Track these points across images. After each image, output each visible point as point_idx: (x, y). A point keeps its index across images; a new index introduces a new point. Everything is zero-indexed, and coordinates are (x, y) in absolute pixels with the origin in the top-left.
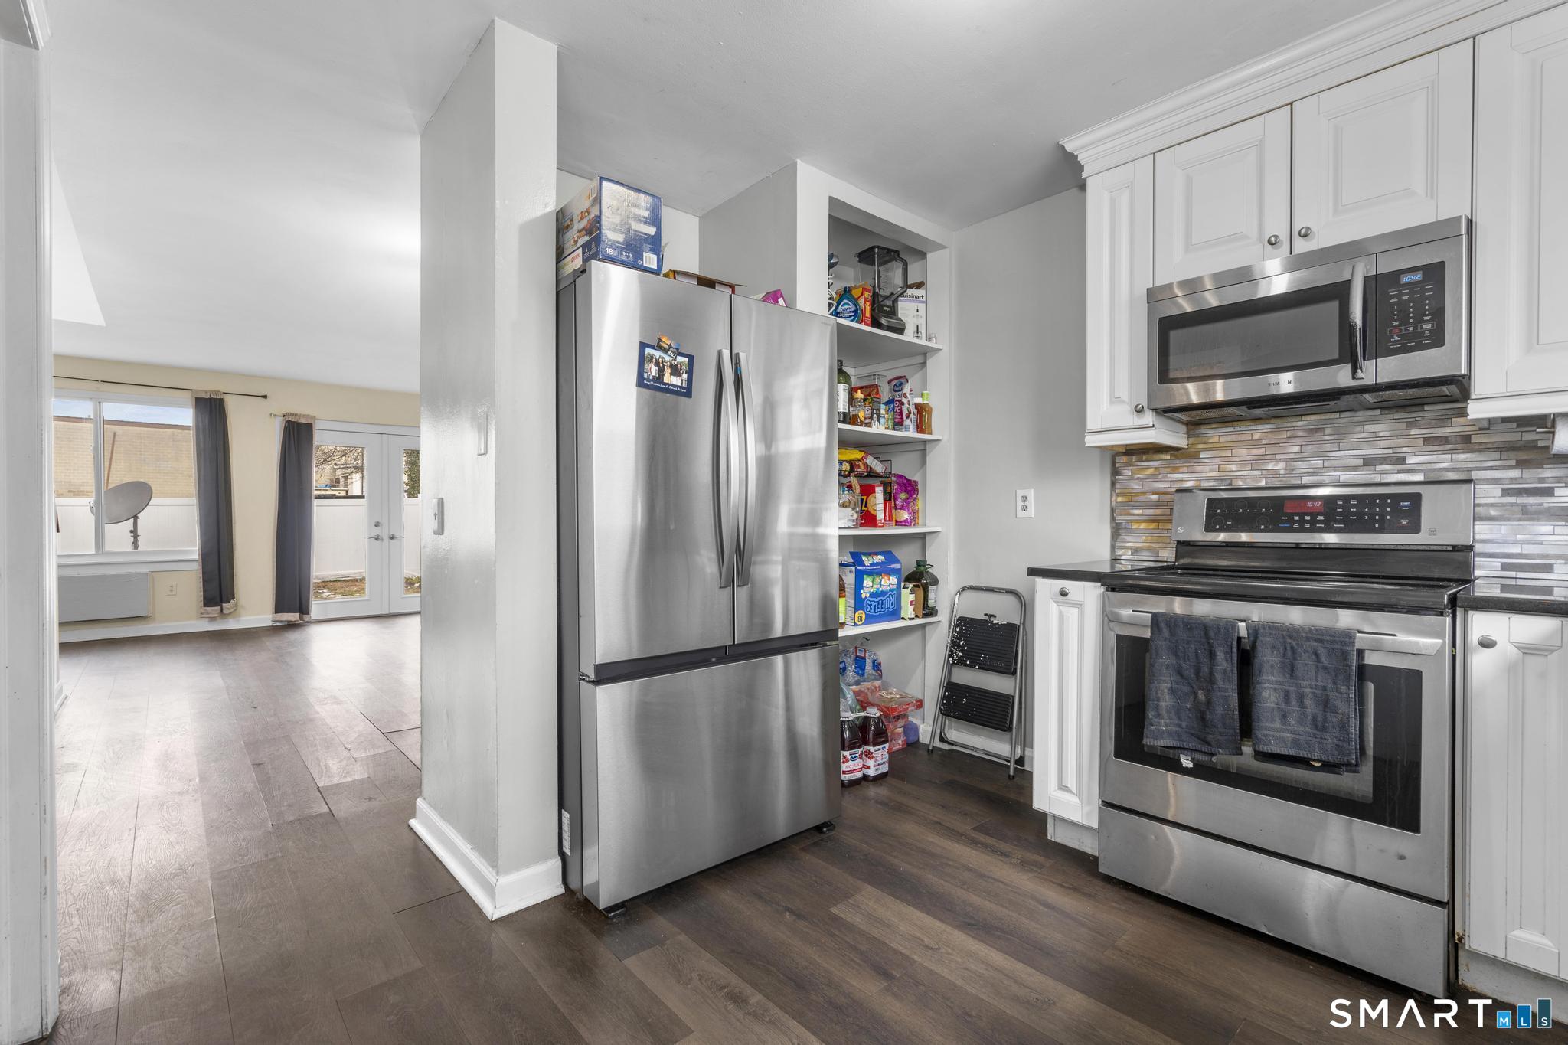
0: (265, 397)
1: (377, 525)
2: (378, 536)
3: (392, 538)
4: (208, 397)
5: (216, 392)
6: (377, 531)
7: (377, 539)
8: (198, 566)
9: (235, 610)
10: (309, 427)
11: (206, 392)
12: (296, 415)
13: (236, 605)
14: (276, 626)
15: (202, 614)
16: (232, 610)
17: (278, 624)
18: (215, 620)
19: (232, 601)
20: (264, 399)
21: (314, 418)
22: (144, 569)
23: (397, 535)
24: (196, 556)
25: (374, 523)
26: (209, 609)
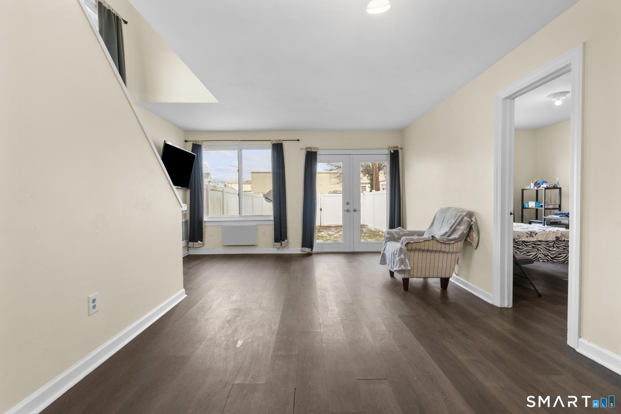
0: (298, 140)
1: (348, 204)
2: (348, 209)
3: (355, 211)
4: (276, 143)
5: (279, 140)
6: (347, 207)
7: (348, 211)
8: (272, 223)
9: (288, 245)
10: (315, 153)
11: (276, 141)
12: (310, 148)
13: (288, 242)
14: (303, 254)
15: (274, 246)
16: (285, 245)
17: (304, 253)
18: (279, 249)
19: (286, 240)
20: (298, 141)
21: (317, 148)
22: (254, 224)
23: (357, 209)
24: (272, 218)
25: (346, 203)
26: (276, 243)
